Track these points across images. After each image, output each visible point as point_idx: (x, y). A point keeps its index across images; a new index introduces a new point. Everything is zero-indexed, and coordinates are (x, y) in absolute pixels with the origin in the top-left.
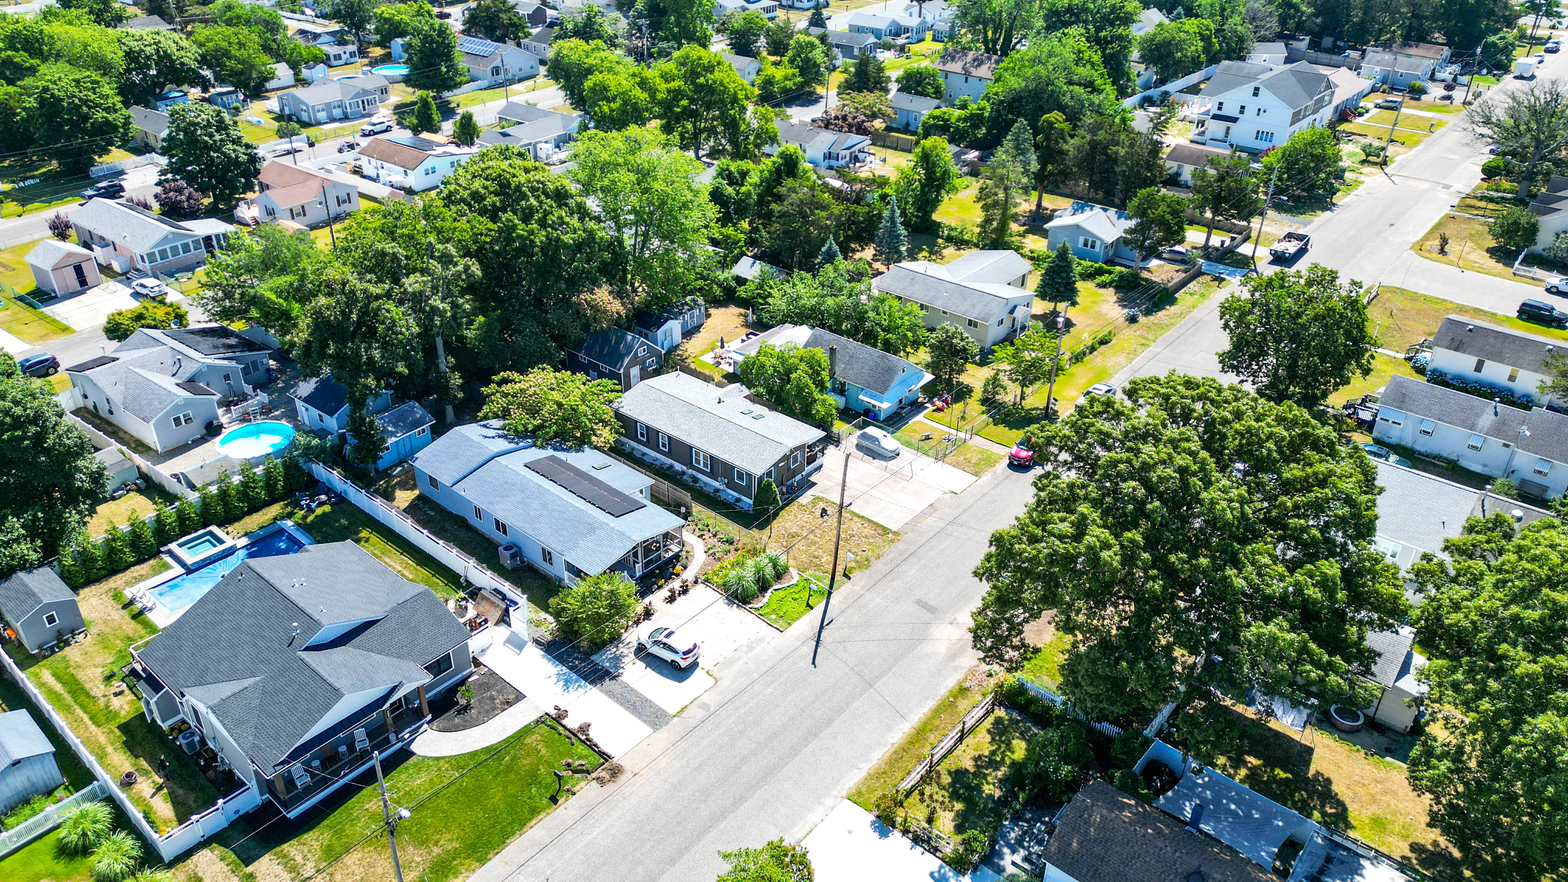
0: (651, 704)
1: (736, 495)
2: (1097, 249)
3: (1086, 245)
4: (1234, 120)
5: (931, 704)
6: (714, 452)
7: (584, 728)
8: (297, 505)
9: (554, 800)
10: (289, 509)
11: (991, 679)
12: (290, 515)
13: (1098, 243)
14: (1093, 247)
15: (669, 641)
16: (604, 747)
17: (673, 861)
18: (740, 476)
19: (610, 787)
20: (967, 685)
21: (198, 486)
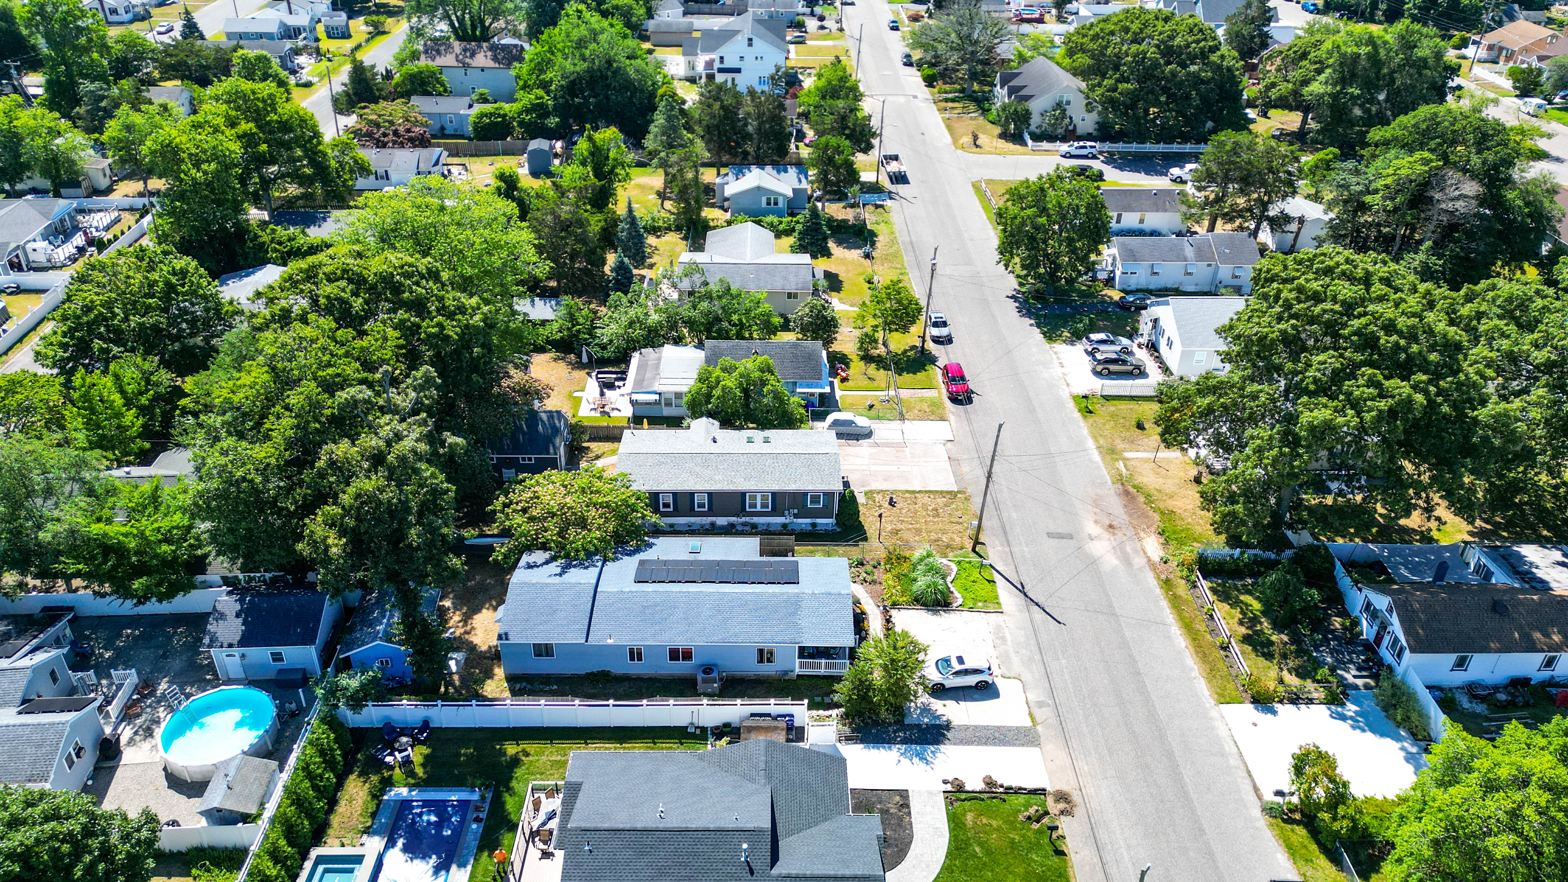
0: (1009, 729)
1: (809, 521)
2: (781, 205)
3: (769, 204)
4: (738, 71)
5: (1164, 604)
6: (776, 487)
7: (990, 783)
8: (379, 765)
9: (1060, 853)
10: (375, 778)
11: (1169, 564)
12: (388, 783)
13: (781, 200)
14: (776, 204)
15: (968, 665)
16: (1030, 785)
17: (1202, 831)
18: (815, 499)
19: (1079, 811)
20: (1163, 577)
21: (253, 811)
